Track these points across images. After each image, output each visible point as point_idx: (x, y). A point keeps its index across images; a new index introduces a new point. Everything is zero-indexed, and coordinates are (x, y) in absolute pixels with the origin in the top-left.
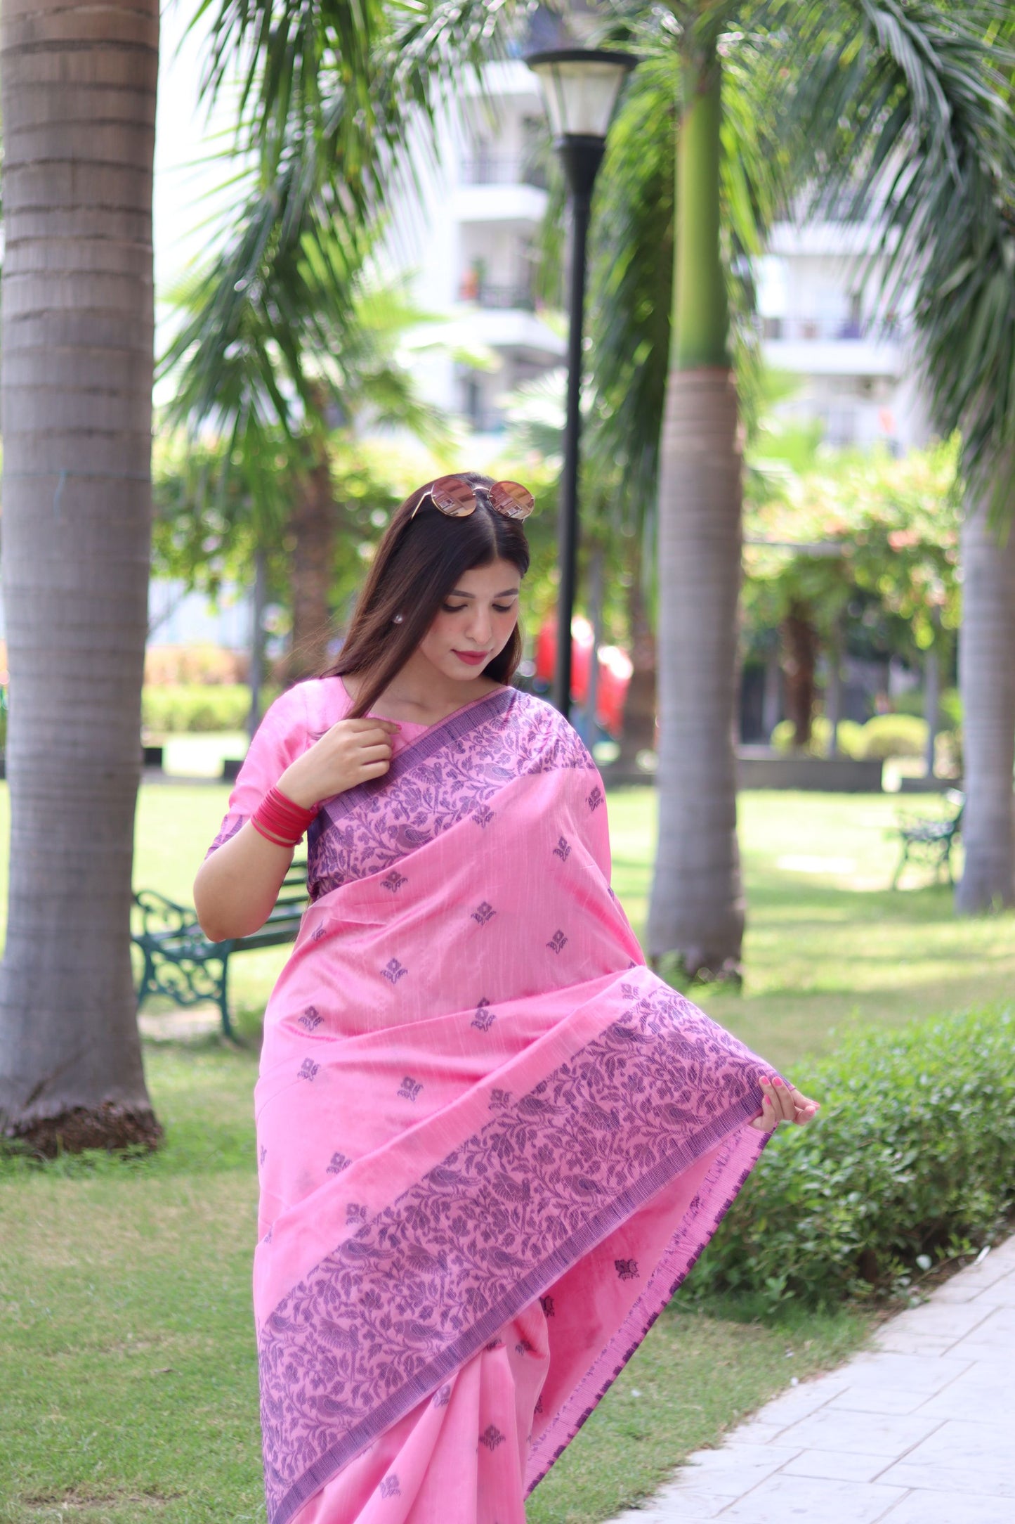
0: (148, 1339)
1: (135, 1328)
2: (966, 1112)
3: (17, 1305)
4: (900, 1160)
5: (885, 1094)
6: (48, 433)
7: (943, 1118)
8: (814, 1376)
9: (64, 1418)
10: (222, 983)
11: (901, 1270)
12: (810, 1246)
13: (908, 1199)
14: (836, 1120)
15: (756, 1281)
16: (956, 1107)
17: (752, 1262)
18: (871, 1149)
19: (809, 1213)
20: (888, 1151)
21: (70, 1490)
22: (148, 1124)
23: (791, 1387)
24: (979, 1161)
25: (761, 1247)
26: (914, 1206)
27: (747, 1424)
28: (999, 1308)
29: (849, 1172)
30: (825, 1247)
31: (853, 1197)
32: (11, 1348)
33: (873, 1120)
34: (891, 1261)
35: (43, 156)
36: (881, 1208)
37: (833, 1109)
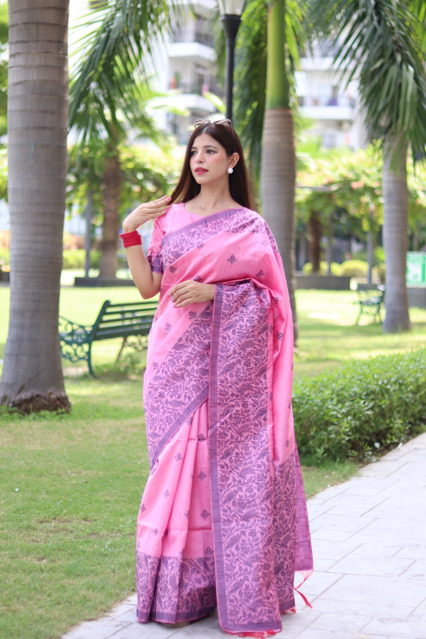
0: (76, 473)
1: (70, 469)
2: (392, 389)
3: (23, 462)
4: (367, 406)
5: (361, 380)
6: (27, 129)
7: (384, 391)
8: (336, 484)
9: (48, 497)
10: (89, 353)
11: (369, 448)
12: (333, 436)
13: (371, 422)
14: (342, 389)
15: (312, 451)
16: (389, 387)
17: (311, 443)
18: (356, 401)
19: (333, 424)
20: (362, 402)
21: (54, 519)
22: (66, 402)
23: (327, 487)
24: (398, 409)
25: (314, 437)
26: (373, 424)
27: (311, 499)
28: (407, 463)
29: (348, 409)
30: (339, 437)
31: (349, 418)
32: (23, 475)
33: (356, 389)
34: (365, 445)
35: (25, 21)
36: (360, 424)
37: (341, 384)
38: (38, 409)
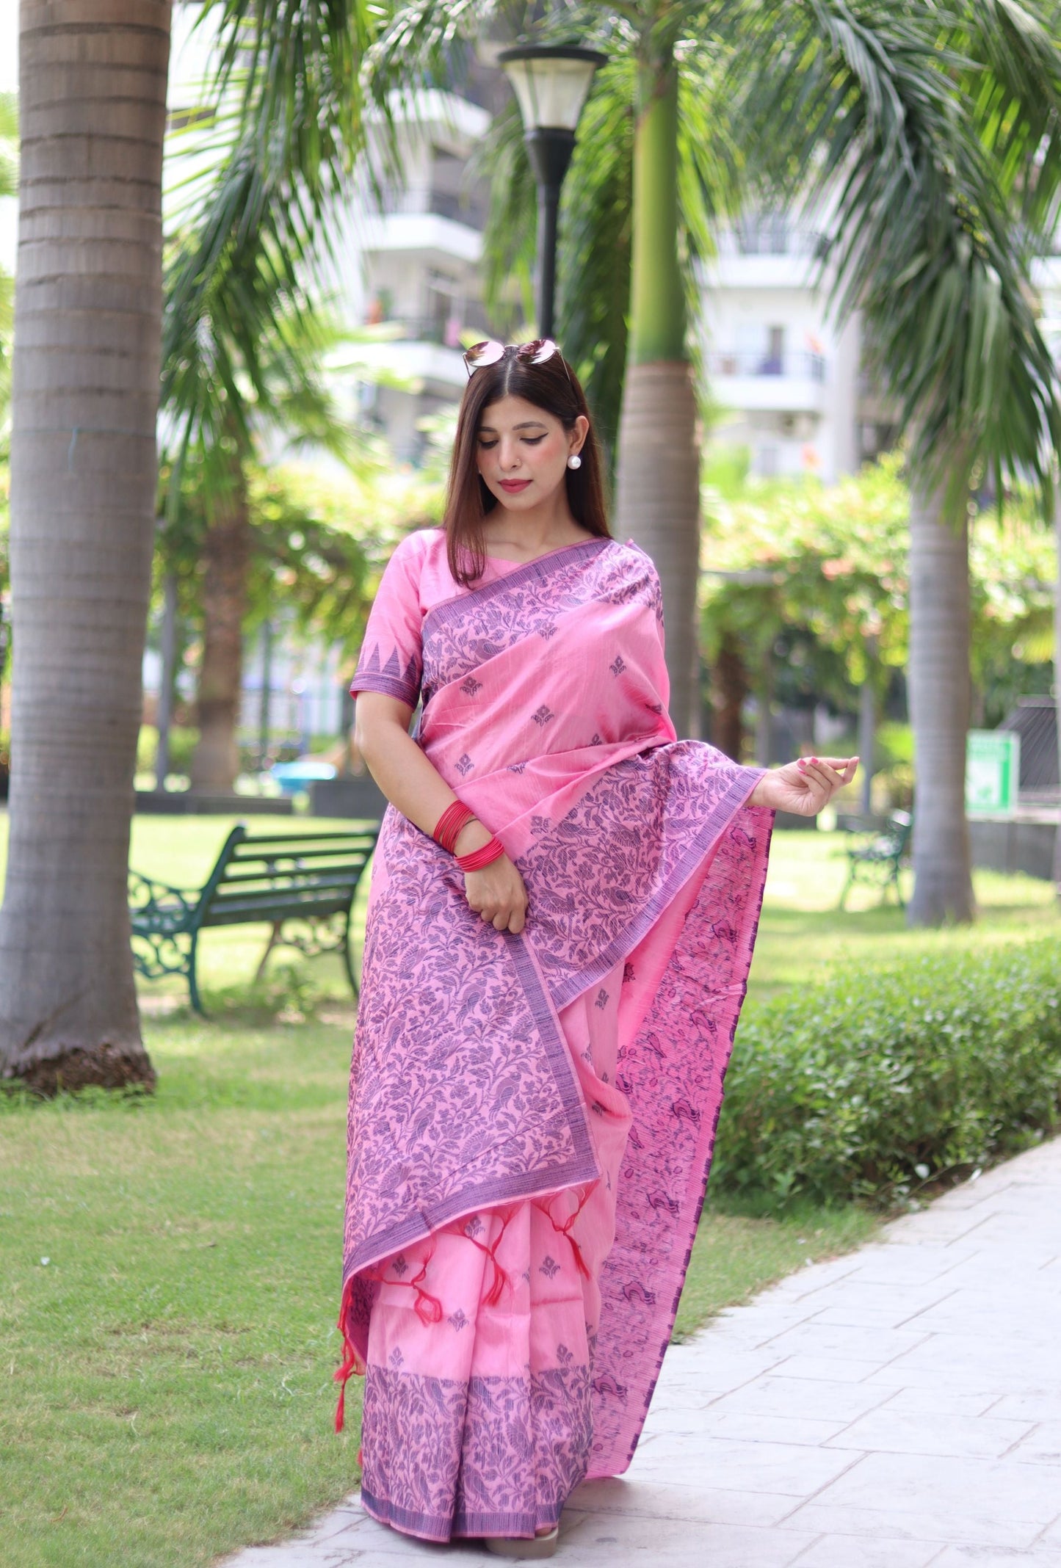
0: (185, 1226)
1: (172, 1219)
2: (957, 1035)
3: (53, 1201)
4: (898, 1073)
5: (881, 1011)
6: (60, 392)
7: (936, 1039)
8: (827, 1258)
9: (125, 1277)
10: (191, 958)
11: (902, 1178)
12: (816, 1143)
13: (905, 1113)
14: (838, 1030)
15: (765, 1181)
16: (948, 1029)
17: (761, 1159)
18: (870, 1059)
19: (814, 1114)
20: (886, 1062)
21: (146, 1326)
22: (143, 1066)
23: (806, 1266)
24: (970, 1085)
25: (767, 1147)
26: (911, 1120)
27: (770, 1290)
28: (995, 1214)
29: (852, 1077)
30: (830, 1147)
31: (856, 1100)
32: (57, 1230)
33: (870, 1031)
34: (891, 1169)
35: (60, 131)
36: (881, 1118)
37: (835, 1019)
38: (76, 1084)
